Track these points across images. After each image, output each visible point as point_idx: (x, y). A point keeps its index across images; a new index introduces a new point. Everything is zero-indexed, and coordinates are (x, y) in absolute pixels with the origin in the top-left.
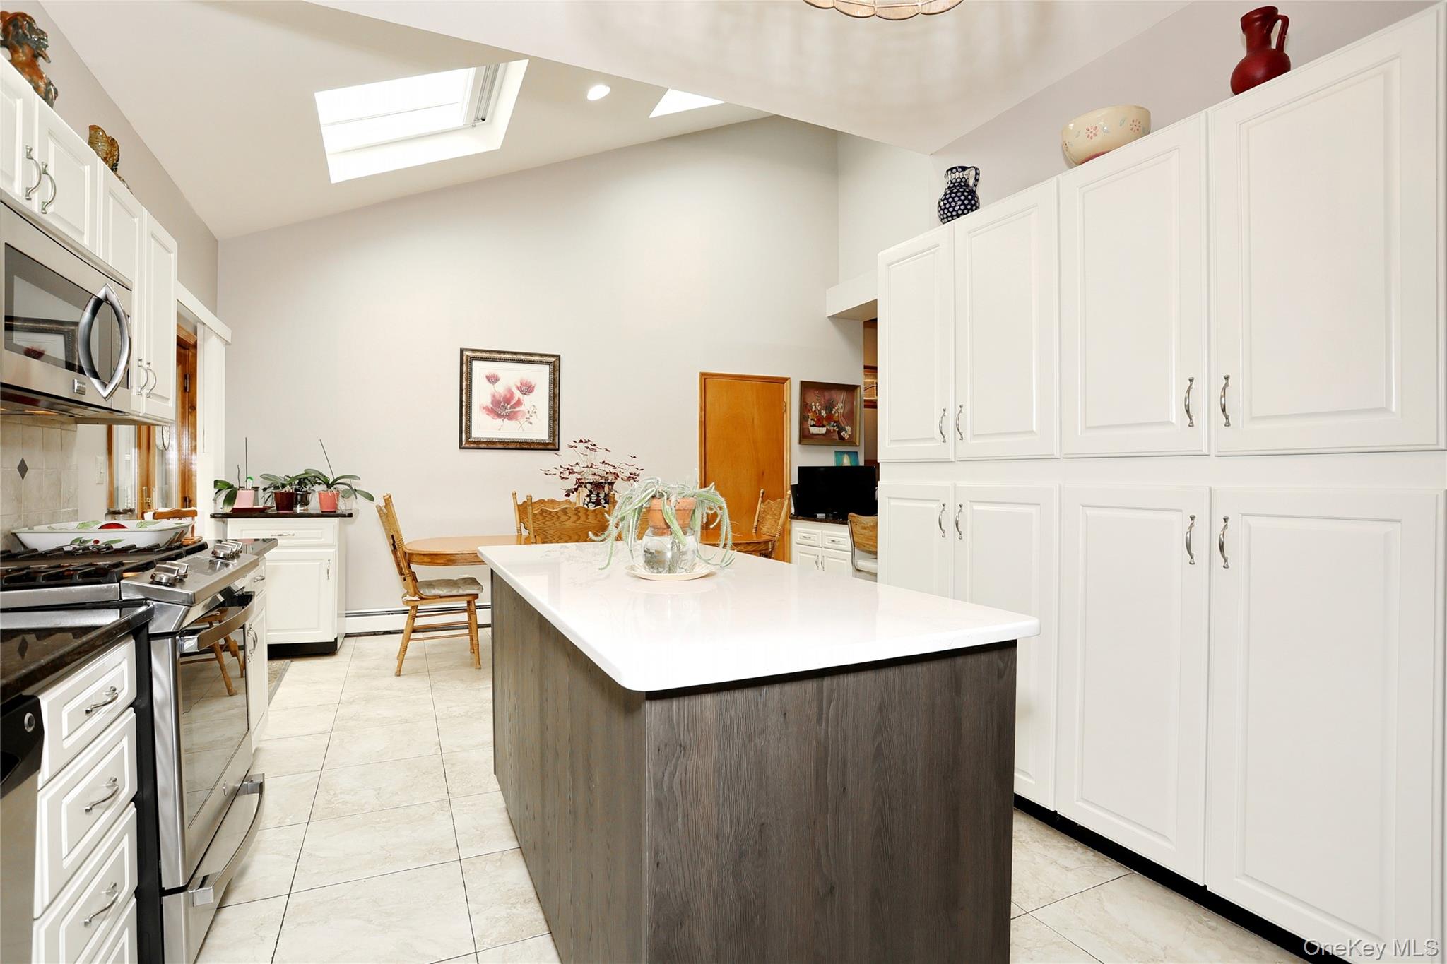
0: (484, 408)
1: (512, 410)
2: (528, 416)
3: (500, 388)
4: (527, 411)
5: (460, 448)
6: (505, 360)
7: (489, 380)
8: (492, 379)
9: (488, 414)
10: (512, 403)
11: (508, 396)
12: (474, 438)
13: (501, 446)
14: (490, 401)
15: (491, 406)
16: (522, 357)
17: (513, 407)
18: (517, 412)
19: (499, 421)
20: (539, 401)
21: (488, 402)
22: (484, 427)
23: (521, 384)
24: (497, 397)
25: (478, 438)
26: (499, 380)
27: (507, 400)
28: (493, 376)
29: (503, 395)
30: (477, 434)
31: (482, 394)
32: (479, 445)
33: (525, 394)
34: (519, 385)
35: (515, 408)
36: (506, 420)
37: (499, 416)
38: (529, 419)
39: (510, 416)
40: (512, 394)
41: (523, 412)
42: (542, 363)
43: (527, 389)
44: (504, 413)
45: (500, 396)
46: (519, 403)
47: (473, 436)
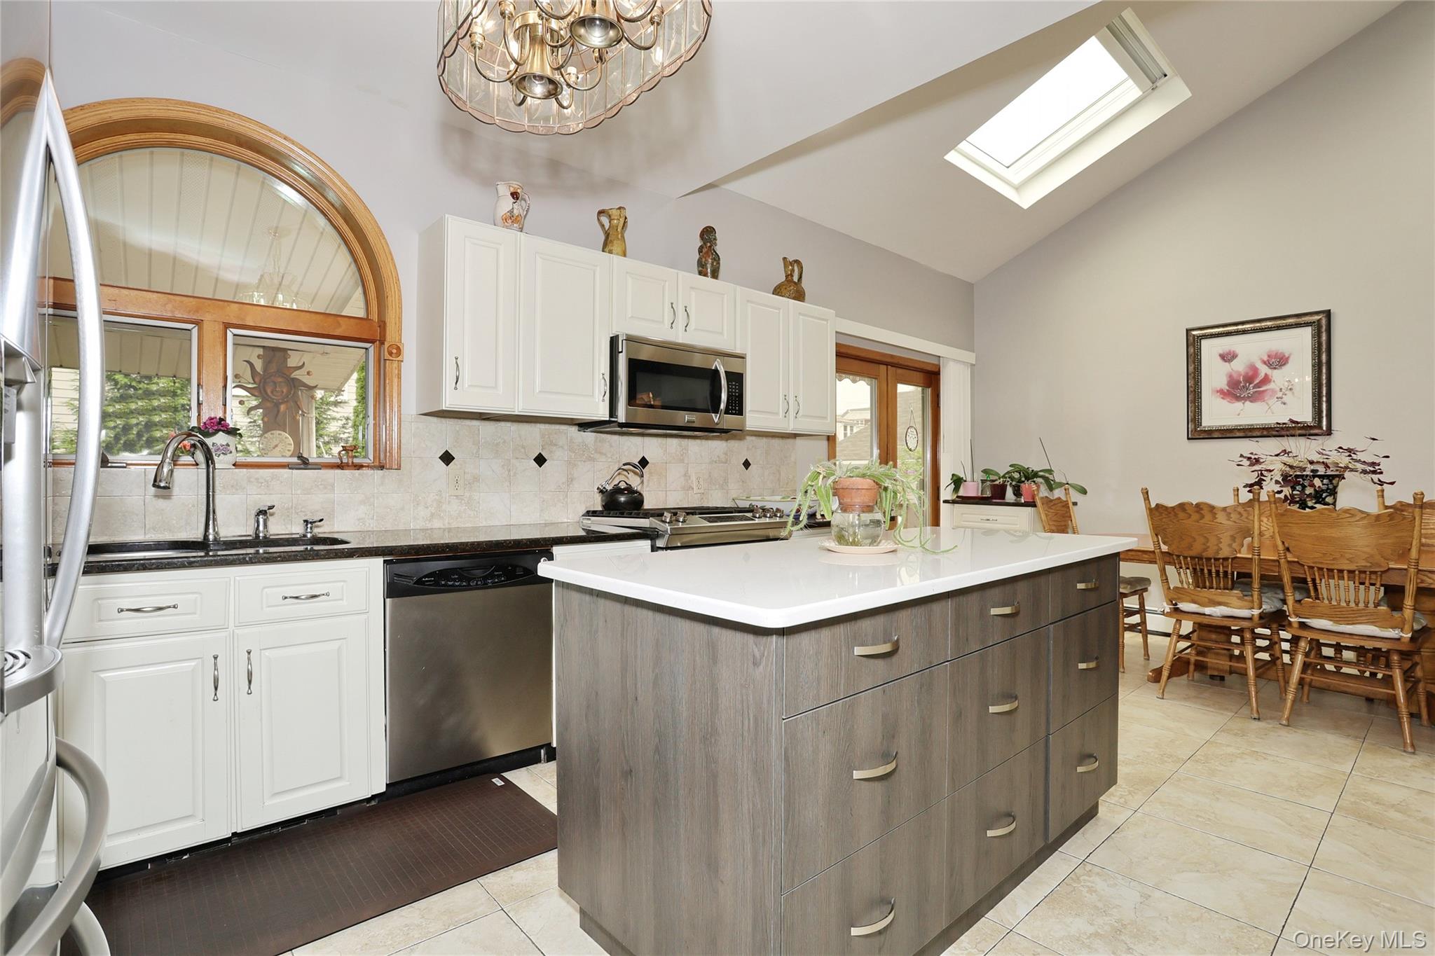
0: (1218, 392)
1: (1255, 390)
2: (1280, 394)
3: (1239, 366)
4: (1278, 389)
5: (1188, 439)
6: (1244, 332)
7: (1224, 360)
8: (1227, 357)
9: (1222, 398)
10: (1257, 381)
11: (1250, 374)
12: (1205, 427)
13: (1241, 434)
14: (1226, 382)
15: (1227, 388)
16: (1269, 324)
17: (1258, 385)
18: (1263, 391)
19: (1239, 405)
20: (1299, 374)
21: (1223, 384)
22: (1217, 413)
23: (1269, 356)
24: (1235, 376)
25: (1209, 427)
26: (1237, 356)
27: (1249, 379)
28: (1229, 353)
29: (1243, 373)
30: (1208, 421)
31: (1214, 375)
32: (1210, 435)
33: (1275, 368)
34: (1266, 358)
35: (1259, 388)
36: (1248, 403)
37: (1238, 398)
38: (1282, 398)
39: (1253, 398)
40: (1255, 371)
41: (1273, 391)
42: (1298, 325)
43: (1278, 361)
44: (1245, 394)
45: (1240, 375)
46: (1266, 380)
47: (1203, 425)
